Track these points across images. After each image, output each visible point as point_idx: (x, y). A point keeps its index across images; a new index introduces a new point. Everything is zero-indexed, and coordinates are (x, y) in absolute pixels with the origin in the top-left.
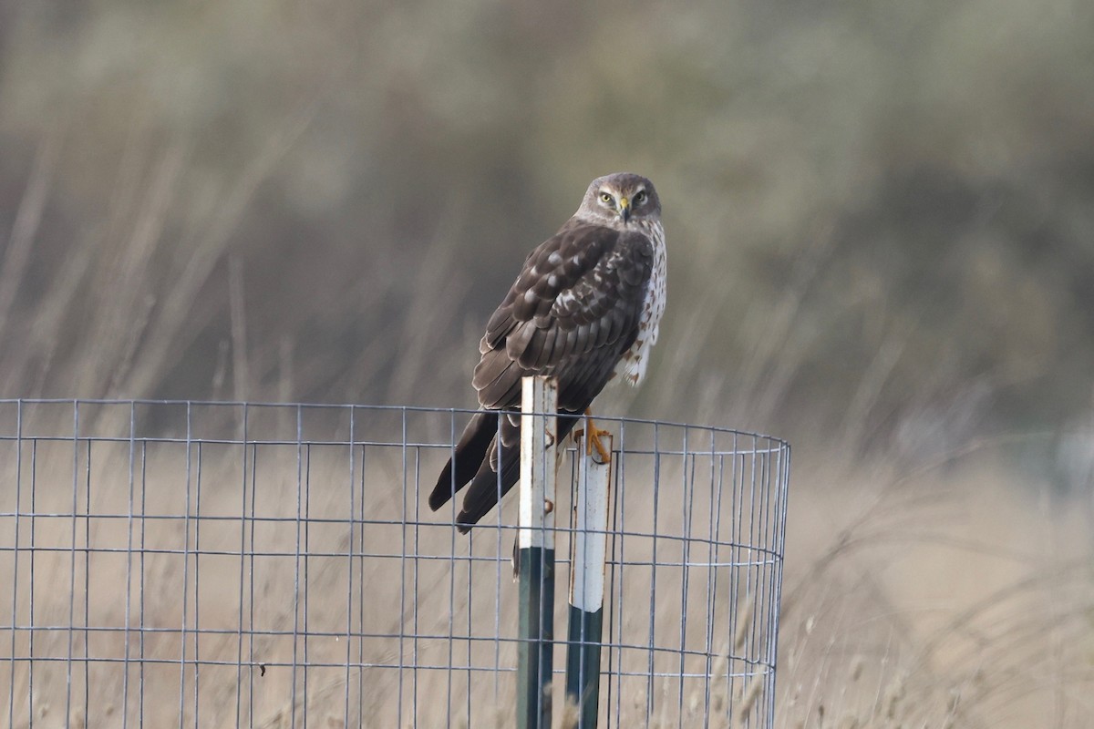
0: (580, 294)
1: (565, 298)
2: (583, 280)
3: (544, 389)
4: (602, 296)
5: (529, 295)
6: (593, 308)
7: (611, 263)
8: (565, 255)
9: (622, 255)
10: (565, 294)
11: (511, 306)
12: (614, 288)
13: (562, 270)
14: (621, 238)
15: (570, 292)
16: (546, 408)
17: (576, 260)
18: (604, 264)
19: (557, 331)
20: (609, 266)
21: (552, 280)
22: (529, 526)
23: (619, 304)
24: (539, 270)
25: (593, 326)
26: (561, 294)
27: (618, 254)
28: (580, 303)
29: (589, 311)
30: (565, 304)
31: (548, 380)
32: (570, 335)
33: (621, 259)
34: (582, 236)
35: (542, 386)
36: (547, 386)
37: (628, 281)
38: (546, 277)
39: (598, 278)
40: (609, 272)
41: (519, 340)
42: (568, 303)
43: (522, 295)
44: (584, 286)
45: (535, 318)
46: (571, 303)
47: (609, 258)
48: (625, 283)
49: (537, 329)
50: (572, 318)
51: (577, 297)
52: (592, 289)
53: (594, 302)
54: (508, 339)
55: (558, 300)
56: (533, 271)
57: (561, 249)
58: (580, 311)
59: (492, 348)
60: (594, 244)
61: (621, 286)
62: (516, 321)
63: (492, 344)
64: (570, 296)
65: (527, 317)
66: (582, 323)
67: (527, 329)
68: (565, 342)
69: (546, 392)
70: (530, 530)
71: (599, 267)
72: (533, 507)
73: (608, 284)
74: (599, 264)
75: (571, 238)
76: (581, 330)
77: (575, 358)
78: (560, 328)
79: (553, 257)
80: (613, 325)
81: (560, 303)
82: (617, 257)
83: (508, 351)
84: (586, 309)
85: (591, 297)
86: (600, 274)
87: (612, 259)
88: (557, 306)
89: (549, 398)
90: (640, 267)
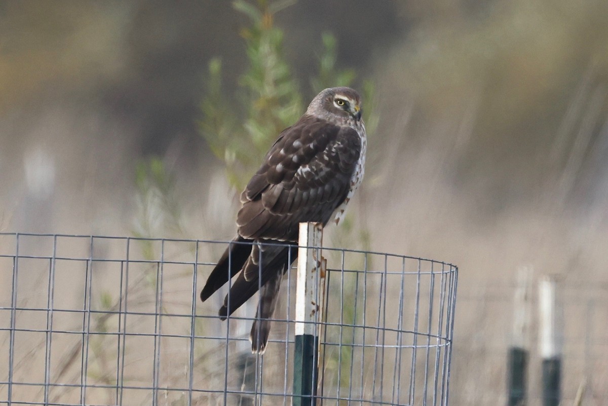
0: (314, 167)
1: (303, 170)
2: (316, 158)
3: (314, 231)
4: (328, 169)
5: (279, 167)
6: (321, 178)
7: (335, 148)
8: (304, 142)
9: (342, 143)
10: (304, 167)
11: (266, 174)
12: (336, 165)
13: (301, 152)
14: (341, 132)
15: (307, 166)
16: (315, 243)
17: (311, 146)
18: (330, 148)
19: (296, 190)
20: (334, 150)
21: (295, 158)
22: (303, 320)
23: (338, 176)
24: (286, 151)
25: (320, 189)
26: (301, 167)
27: (339, 143)
28: (313, 173)
29: (319, 179)
30: (304, 174)
31: (317, 225)
32: (305, 194)
33: (342, 146)
34: (315, 130)
35: (313, 228)
36: (316, 229)
37: (346, 161)
38: (291, 156)
39: (326, 158)
40: (334, 154)
41: (272, 196)
42: (306, 173)
43: (273, 167)
44: (317, 163)
45: (282, 182)
46: (308, 173)
47: (334, 145)
48: (344, 162)
49: (284, 189)
50: (308, 183)
51: (312, 169)
52: (322, 165)
53: (322, 174)
54: (263, 195)
55: (299, 171)
56: (282, 152)
57: (302, 138)
58: (313, 179)
59: (250, 200)
60: (323, 135)
61: (341, 164)
62: (268, 183)
63: (251, 198)
64: (307, 169)
65: (277, 182)
66: (314, 187)
67: (277, 189)
68: (301, 199)
69: (315, 233)
70: (303, 324)
71: (327, 151)
72: (305, 308)
73: (332, 162)
74: (327, 148)
75: (308, 131)
76: (312, 191)
77: (306, 209)
78: (298, 189)
79: (296, 143)
80: (333, 189)
81: (300, 173)
82: (339, 144)
83: (262, 203)
84: (316, 178)
85: (321, 170)
86: (327, 155)
87: (336, 146)
88: (298, 174)
89: (317, 237)
90: (354, 152)
